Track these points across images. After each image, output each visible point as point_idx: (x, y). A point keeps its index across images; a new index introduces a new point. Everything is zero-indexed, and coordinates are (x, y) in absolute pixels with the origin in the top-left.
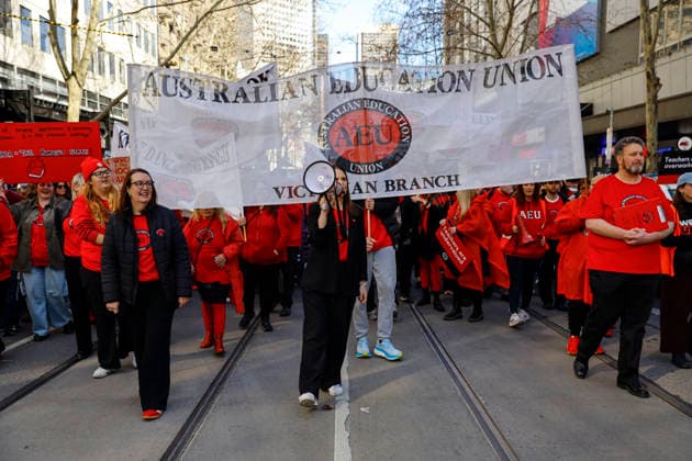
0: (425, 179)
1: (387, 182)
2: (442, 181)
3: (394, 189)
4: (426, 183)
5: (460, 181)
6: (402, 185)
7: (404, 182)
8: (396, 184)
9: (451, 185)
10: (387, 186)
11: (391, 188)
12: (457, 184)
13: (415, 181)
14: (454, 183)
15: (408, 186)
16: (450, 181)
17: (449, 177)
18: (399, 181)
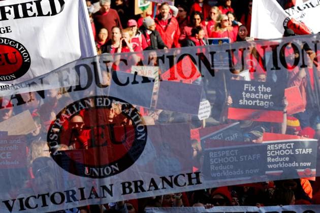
0: (164, 179)
1: (123, 184)
2: (183, 180)
3: (131, 191)
4: (165, 184)
5: (201, 180)
6: (139, 186)
7: (142, 182)
8: (133, 187)
9: (191, 183)
10: (124, 188)
11: (128, 190)
12: (199, 182)
13: (153, 181)
14: (194, 181)
15: (146, 186)
16: (190, 179)
17: (189, 175)
18: (136, 182)
